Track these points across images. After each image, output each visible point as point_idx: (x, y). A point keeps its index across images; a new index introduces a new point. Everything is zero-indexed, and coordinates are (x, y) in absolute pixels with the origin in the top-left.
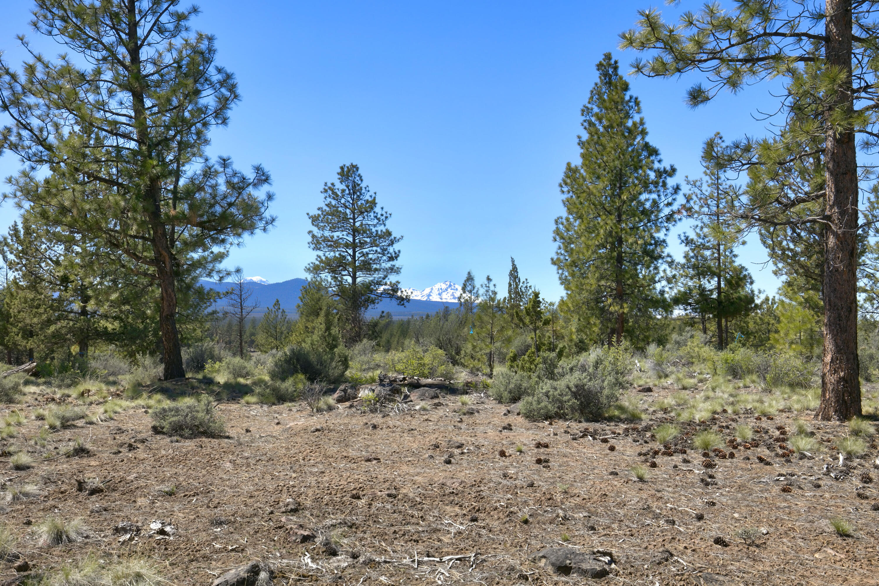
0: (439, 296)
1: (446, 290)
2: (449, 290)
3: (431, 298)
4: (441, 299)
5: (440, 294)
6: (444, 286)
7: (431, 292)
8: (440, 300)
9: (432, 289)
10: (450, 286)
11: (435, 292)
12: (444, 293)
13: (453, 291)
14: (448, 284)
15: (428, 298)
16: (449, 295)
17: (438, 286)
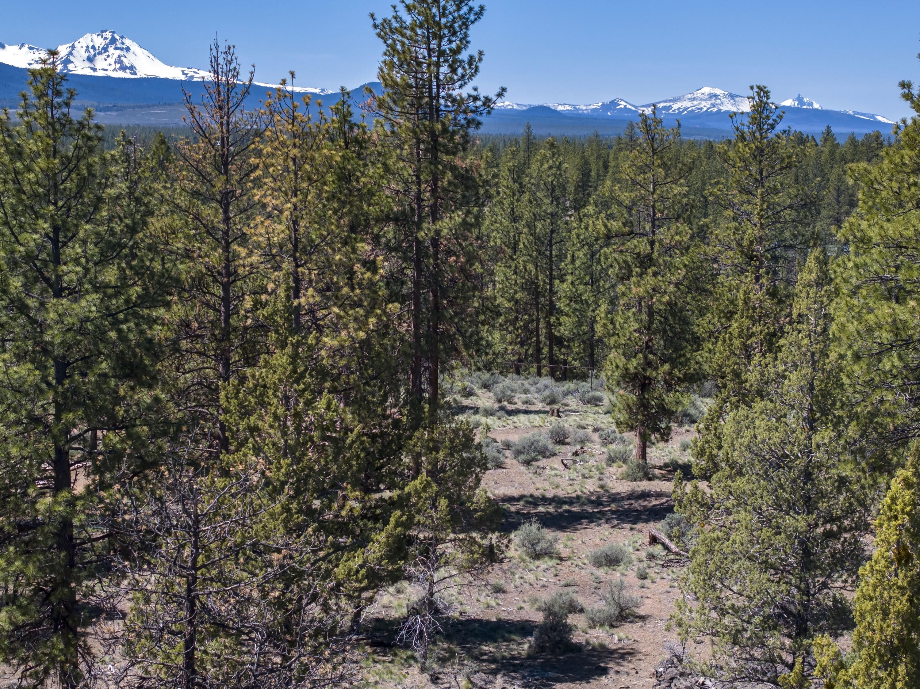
0: (88, 64)
1: (105, 49)
2: (111, 50)
3: (70, 66)
4: (94, 70)
5: (90, 60)
6: (99, 42)
7: (71, 53)
8: (89, 72)
9: (73, 47)
10: (113, 41)
11: (81, 53)
12: (98, 57)
13: (118, 52)
14: (109, 36)
15: (65, 67)
16: (111, 60)
17: (85, 41)
